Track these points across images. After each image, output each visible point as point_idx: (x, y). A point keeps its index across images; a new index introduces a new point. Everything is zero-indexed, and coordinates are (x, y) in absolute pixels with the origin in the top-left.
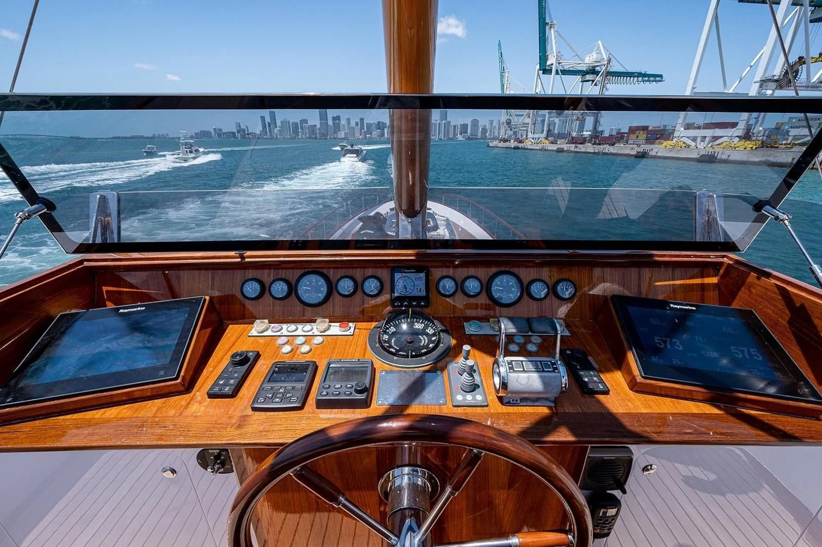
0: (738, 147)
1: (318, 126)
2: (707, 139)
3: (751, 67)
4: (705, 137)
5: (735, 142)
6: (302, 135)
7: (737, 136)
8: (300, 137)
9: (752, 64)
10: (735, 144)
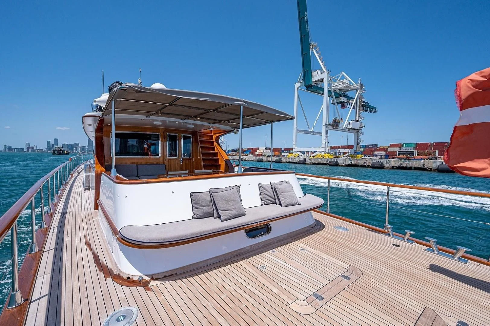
0: (325, 157)
1: (86, 147)
2: (309, 153)
3: (317, 120)
4: (308, 152)
5: (323, 154)
6: (76, 151)
7: (323, 151)
8: (74, 152)
9: (317, 119)
10: (323, 155)
